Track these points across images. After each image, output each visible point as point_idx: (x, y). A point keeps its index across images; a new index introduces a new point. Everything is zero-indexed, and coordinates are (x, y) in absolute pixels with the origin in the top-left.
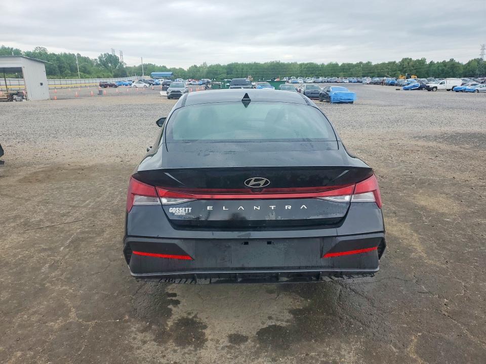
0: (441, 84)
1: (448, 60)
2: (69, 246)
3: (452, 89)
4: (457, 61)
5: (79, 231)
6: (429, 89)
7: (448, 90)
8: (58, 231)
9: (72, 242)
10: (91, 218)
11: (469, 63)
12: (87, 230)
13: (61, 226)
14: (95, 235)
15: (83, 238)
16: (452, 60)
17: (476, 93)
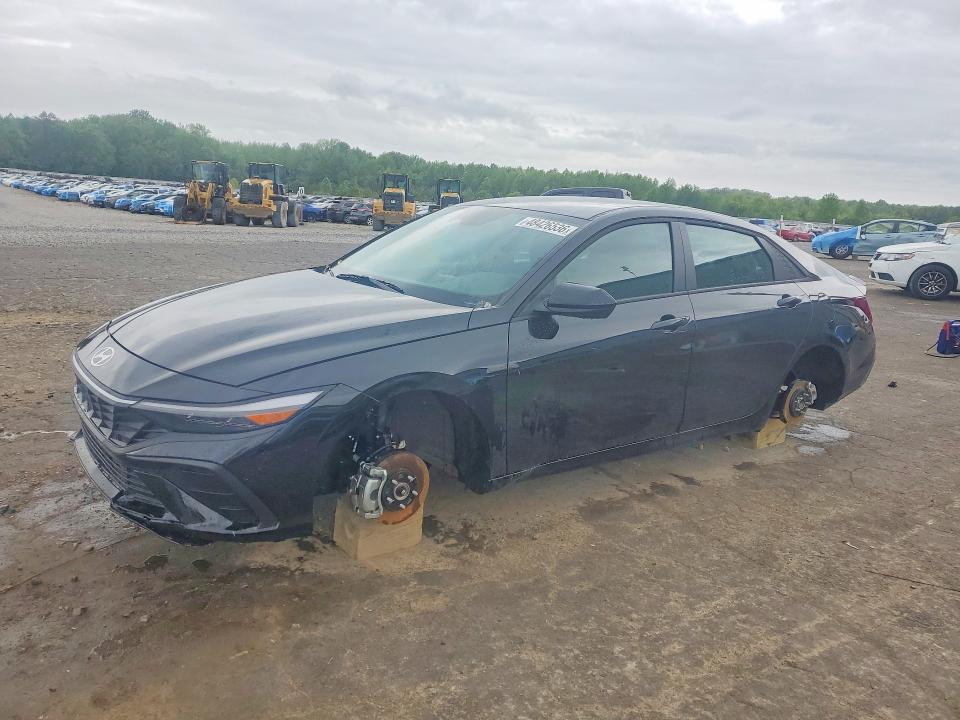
2: (917, 522)
5: (886, 546)
8: (941, 569)
9: (907, 527)
10: (843, 570)
12: (866, 540)
13: (930, 579)
14: (854, 522)
15: (882, 527)
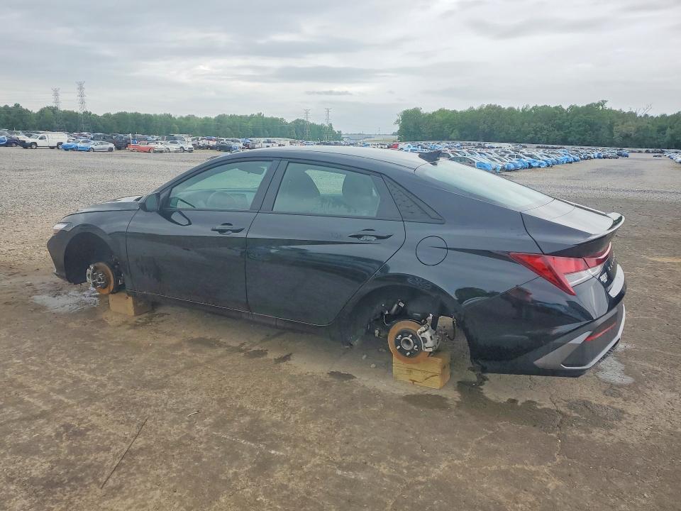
0: (41, 138)
1: (11, 105)
3: (57, 147)
4: (24, 107)
6: (25, 145)
7: (52, 148)
11: (42, 111)
16: (17, 106)
17: (92, 153)
